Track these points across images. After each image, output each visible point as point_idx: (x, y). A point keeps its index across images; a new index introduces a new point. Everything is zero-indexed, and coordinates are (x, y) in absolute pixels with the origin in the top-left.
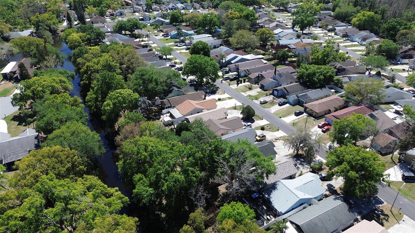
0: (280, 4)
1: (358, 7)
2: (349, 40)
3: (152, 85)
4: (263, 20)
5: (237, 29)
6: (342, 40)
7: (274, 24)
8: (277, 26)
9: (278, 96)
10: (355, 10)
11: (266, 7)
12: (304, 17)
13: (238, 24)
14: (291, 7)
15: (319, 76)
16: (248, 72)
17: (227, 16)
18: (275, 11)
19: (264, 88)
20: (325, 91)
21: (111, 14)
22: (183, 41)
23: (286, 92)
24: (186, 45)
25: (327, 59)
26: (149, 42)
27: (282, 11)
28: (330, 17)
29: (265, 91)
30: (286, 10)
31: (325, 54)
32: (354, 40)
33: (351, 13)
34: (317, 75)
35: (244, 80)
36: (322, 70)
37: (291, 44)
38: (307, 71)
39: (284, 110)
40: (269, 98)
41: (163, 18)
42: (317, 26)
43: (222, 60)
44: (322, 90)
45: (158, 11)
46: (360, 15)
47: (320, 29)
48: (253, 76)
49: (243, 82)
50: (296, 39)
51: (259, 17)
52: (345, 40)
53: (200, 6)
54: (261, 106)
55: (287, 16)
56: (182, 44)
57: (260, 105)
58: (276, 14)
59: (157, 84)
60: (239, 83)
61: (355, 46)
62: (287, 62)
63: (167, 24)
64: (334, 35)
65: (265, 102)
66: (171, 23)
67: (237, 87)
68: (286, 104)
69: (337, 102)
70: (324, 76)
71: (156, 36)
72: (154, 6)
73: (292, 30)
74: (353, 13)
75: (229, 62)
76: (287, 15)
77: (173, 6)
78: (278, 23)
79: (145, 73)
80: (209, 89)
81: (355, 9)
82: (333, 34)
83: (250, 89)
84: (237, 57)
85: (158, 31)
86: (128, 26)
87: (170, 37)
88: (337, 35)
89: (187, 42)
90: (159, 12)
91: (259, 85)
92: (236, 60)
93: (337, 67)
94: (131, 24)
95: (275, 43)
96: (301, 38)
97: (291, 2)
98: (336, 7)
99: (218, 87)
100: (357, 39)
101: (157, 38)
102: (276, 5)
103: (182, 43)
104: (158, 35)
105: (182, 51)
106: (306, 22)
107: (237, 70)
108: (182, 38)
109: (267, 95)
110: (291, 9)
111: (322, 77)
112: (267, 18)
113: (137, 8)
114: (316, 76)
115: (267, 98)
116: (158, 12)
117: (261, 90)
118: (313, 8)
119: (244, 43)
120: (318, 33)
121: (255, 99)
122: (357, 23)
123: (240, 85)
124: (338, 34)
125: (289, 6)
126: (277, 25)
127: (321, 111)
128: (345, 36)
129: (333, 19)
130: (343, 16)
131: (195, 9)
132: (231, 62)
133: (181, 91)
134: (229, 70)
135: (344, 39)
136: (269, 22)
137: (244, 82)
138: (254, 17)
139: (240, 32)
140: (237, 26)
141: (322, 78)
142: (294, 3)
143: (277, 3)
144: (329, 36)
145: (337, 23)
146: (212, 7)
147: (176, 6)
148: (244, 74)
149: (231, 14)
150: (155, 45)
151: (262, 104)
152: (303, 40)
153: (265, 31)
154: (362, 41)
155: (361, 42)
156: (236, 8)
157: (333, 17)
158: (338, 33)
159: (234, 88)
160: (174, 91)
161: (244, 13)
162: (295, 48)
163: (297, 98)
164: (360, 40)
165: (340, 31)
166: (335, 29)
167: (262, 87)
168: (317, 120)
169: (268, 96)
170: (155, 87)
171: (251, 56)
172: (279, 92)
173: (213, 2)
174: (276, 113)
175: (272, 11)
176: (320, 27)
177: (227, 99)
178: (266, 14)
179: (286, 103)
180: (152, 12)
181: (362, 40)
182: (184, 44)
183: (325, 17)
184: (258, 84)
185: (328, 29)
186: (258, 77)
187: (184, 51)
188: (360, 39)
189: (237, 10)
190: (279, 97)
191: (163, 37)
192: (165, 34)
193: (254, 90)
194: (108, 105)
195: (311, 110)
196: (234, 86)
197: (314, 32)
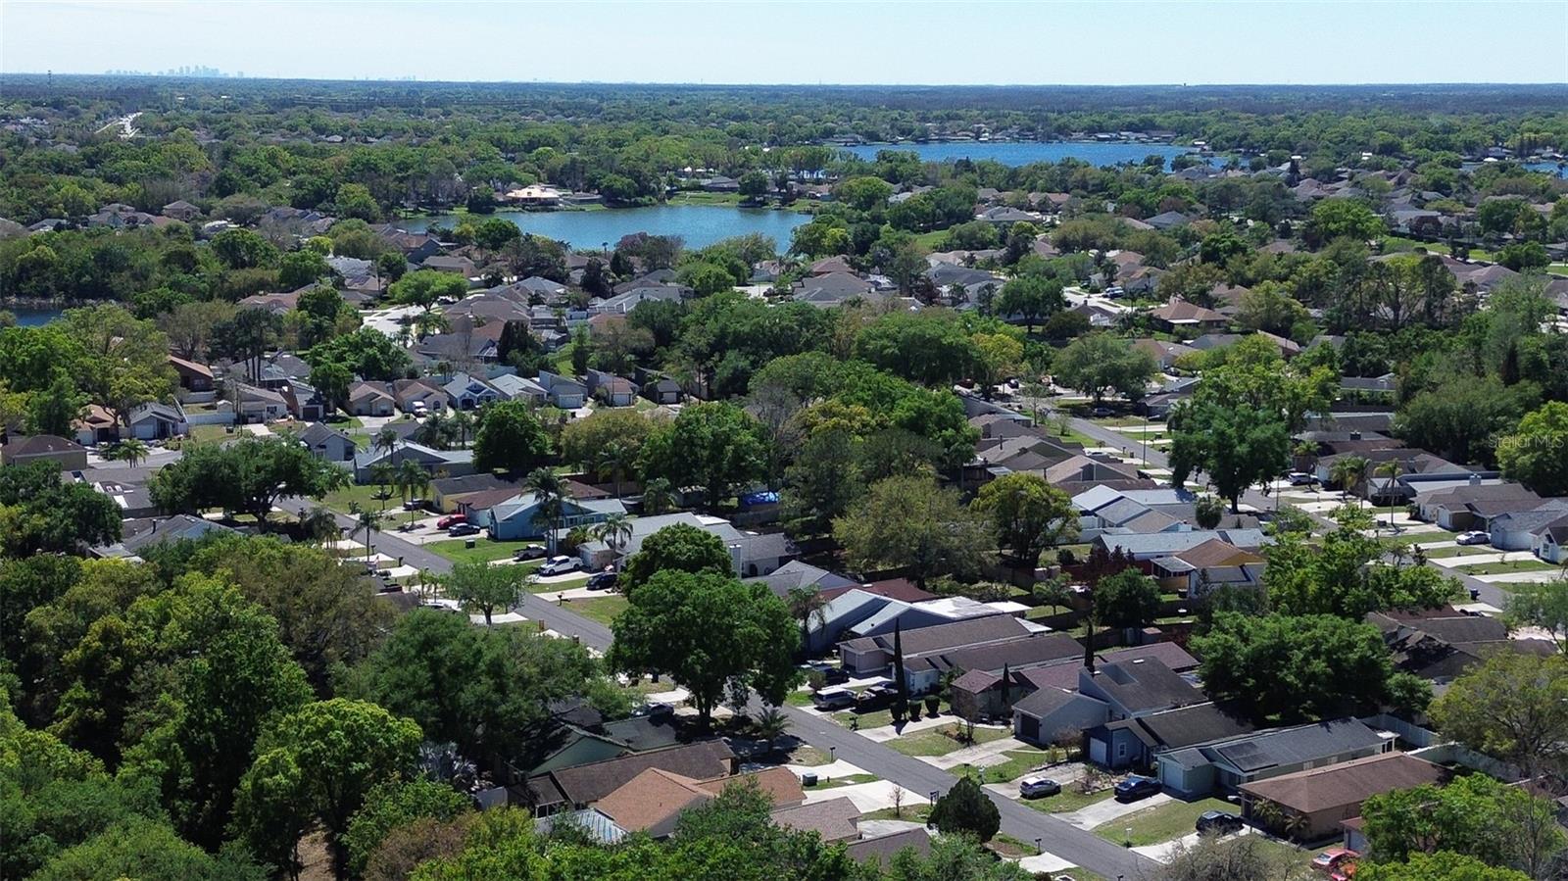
0: (1103, 372)
1: (1524, 382)
2: (1486, 542)
3: (480, 689)
4: (1012, 446)
5: (871, 477)
6: (1453, 544)
7: (1072, 466)
8: (1089, 476)
9: (1114, 764)
10: (1509, 400)
11: (1024, 392)
12: (1231, 425)
13: (877, 456)
14: (1165, 393)
15: (1306, 660)
16: (947, 670)
17: (805, 426)
18: (1077, 411)
19: (1037, 738)
20: (1346, 733)
21: (100, 430)
22: (570, 548)
23: (1149, 741)
24: (585, 568)
25: (1346, 593)
26: (372, 558)
27: (1117, 411)
28: (1384, 438)
29: (1044, 747)
30: (1138, 408)
31: (1331, 572)
32: (1510, 540)
33: (1492, 414)
34: (1298, 656)
35: (928, 704)
36: (1318, 633)
37: (1168, 555)
38: (1247, 645)
39: (1144, 819)
40: (1068, 776)
41: (427, 441)
42: (1315, 481)
43: (805, 616)
44: (1328, 727)
45: (384, 414)
46: (1536, 422)
47: (1333, 494)
48: (977, 681)
49: (927, 715)
50: (1193, 529)
51: (987, 434)
52: (1468, 543)
53: (633, 389)
54: (1027, 804)
55: (1145, 436)
56: (566, 561)
57: (1025, 800)
58: (1078, 424)
59: (501, 688)
60: (906, 721)
61: (1517, 566)
62: (1149, 631)
63: (458, 470)
64: (1410, 519)
65: (1049, 791)
66: (483, 465)
67: (896, 736)
68: (1156, 792)
69: (1405, 774)
70: (1330, 662)
71: (403, 529)
72: (360, 389)
73: (1173, 492)
74: (1499, 413)
75: (842, 629)
76: (1140, 429)
77: (476, 389)
78: (1094, 462)
79: (442, 631)
80: (750, 747)
81: (1510, 396)
82: (1401, 517)
83: (966, 740)
84: (883, 604)
85: (408, 508)
86: (246, 477)
87: (484, 534)
88: (1427, 522)
89: (595, 547)
90: (392, 419)
91: (1013, 727)
92: (878, 619)
93: (1410, 643)
94: (259, 469)
95: (1082, 553)
96: (1219, 525)
97: (1166, 370)
98: (1416, 389)
99: (798, 739)
100: (1528, 537)
101: (414, 538)
102: (1077, 381)
103: (564, 557)
104: (412, 528)
105: (568, 594)
106: (1242, 449)
107: (890, 661)
108: (562, 534)
109: (1055, 764)
110: (1165, 401)
111: (1319, 665)
112: (1029, 441)
113: (257, 399)
114: (1288, 659)
115: (1056, 775)
116: (385, 420)
117: (1024, 744)
118: (1281, 390)
119: (915, 542)
120: (1319, 513)
121: (998, 778)
122: (1525, 459)
123: (910, 727)
124: (1427, 516)
125: (1155, 386)
126: (1088, 470)
127: (1325, 806)
128: (1467, 522)
129: (1403, 447)
130: (1450, 430)
131: (604, 401)
132: (853, 629)
133: (609, 742)
134: (846, 666)
135: (1463, 537)
136: (1041, 459)
137: (933, 715)
138: (958, 430)
139: (887, 487)
140: (869, 465)
141: (1324, 673)
142: (1182, 372)
143: (1085, 370)
144: (1383, 524)
145: (1423, 466)
146: (705, 392)
147: (495, 388)
148: (928, 678)
149: (826, 413)
150: (407, 571)
151: (1031, 798)
152: (1233, 534)
153: (1021, 488)
154: (1551, 541)
155: (1546, 546)
156: (852, 387)
157: (1400, 435)
158: (1428, 512)
159: (879, 739)
160: (571, 739)
161: (898, 413)
162: (1188, 573)
163: (1207, 762)
164: (1541, 542)
165: (1435, 498)
166: (1414, 493)
167: (1029, 732)
168: (1311, 849)
169: (1059, 768)
170: (495, 697)
171: (955, 604)
172: (1117, 744)
173: (710, 364)
174: (1106, 831)
175: (1058, 412)
176: (1329, 486)
177: (849, 782)
178: (1027, 424)
179: (1156, 790)
180: (344, 420)
181: (1548, 536)
182: (575, 561)
183: (1356, 437)
184: (1007, 724)
185: (1372, 491)
186: (1002, 686)
187: (583, 593)
188: (1543, 536)
189: (860, 394)
190: (1112, 767)
191: (445, 537)
192: (453, 522)
193: (985, 746)
194: (276, 766)
195: (1277, 805)
196: (880, 732)
197: (1298, 506)
